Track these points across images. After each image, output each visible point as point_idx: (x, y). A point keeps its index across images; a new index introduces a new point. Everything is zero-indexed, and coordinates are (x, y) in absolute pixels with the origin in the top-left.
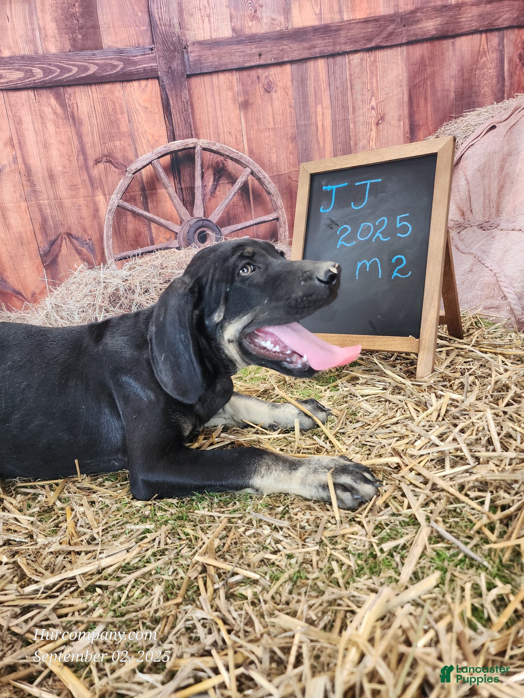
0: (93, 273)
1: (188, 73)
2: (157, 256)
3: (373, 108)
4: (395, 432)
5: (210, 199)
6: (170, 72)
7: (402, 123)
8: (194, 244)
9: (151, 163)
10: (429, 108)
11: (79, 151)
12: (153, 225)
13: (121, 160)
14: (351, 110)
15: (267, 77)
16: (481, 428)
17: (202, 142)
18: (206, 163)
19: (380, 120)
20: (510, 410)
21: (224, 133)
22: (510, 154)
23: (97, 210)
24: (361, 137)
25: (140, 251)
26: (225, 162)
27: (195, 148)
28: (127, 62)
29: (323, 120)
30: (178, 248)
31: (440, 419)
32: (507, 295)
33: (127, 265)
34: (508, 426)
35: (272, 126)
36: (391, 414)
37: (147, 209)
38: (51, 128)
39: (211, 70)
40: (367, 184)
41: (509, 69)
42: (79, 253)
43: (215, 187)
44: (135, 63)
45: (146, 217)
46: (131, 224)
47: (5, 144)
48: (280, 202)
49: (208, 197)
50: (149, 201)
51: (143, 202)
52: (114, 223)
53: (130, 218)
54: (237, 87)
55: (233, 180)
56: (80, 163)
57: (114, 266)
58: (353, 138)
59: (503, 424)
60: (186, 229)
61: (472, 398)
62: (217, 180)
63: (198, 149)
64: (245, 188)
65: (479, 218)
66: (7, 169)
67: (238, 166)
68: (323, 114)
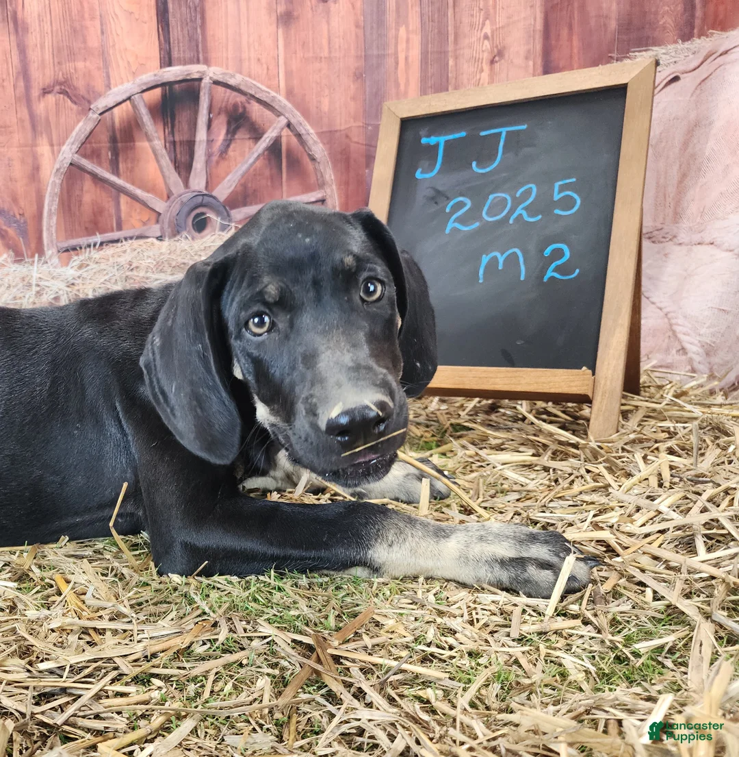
0: (21, 269)
2: (124, 248)
3: (486, 37)
5: (218, 163)
7: (531, 63)
8: (185, 234)
9: (129, 98)
10: (576, 42)
11: (18, 73)
12: (123, 199)
13: (82, 91)
14: (451, 38)
17: (213, 72)
18: (217, 106)
19: (498, 55)
21: (249, 59)
23: (36, 169)
24: (465, 81)
25: (98, 238)
26: (247, 105)
27: (200, 80)
29: (408, 49)
30: (160, 238)
32: (689, 346)
33: (77, 260)
35: (325, 53)
37: (116, 171)
42: (3, 236)
43: (228, 143)
45: (113, 185)
46: (89, 194)
48: (329, 174)
49: (215, 158)
50: (121, 159)
51: (111, 161)
52: (62, 189)
53: (88, 184)
55: (257, 134)
56: (17, 91)
57: (55, 260)
60: (176, 208)
62: (232, 132)
63: (206, 81)
64: (275, 149)
67: (268, 113)
68: (408, 41)
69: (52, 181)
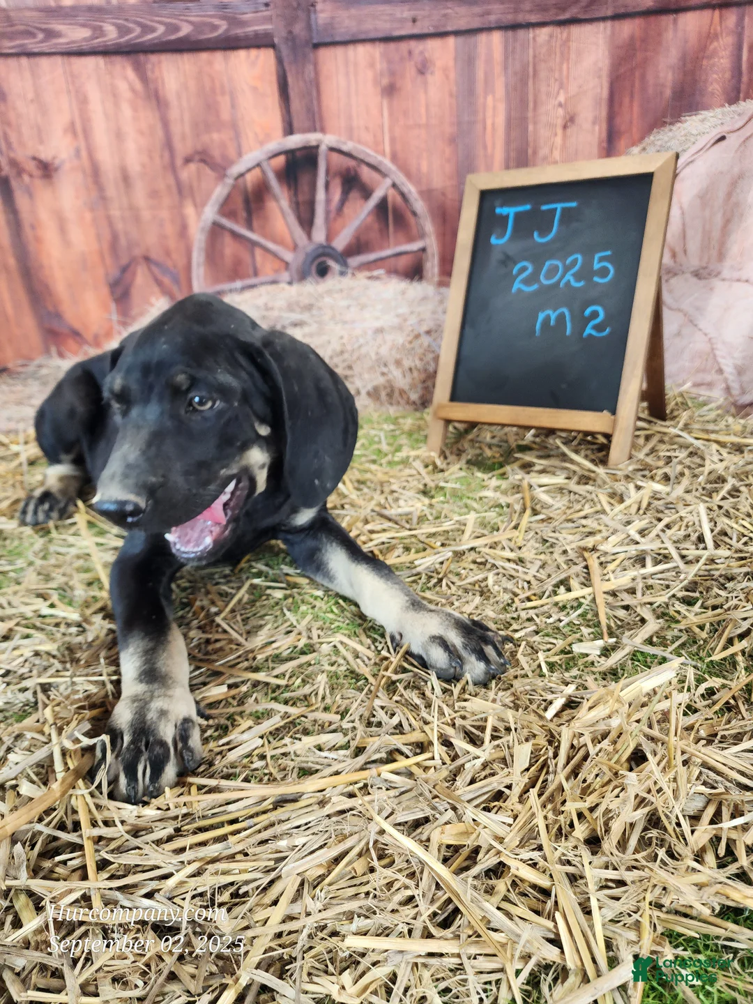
1: (315, 41)
2: (260, 292)
3: (560, 105)
4: (584, 526)
5: (335, 219)
6: (291, 38)
7: (597, 127)
8: (310, 279)
9: (258, 165)
10: (636, 109)
11: (163, 145)
12: (258, 252)
13: (218, 159)
14: (531, 105)
15: (422, 53)
16: (691, 523)
17: (328, 139)
18: (333, 170)
19: (570, 121)
20: (727, 505)
21: (359, 127)
22: (741, 176)
23: (184, 227)
24: (542, 143)
25: (238, 284)
26: (358, 169)
27: (317, 147)
28: (234, 21)
29: (494, 116)
30: (290, 283)
31: (641, 512)
32: (724, 368)
34: (723, 522)
35: (424, 121)
36: (578, 507)
37: (250, 226)
38: (127, 111)
39: (347, 38)
40: (556, 209)
41: (748, 59)
42: (159, 283)
43: (343, 201)
44: (243, 24)
45: (248, 240)
46: (229, 248)
47: (65, 131)
48: (429, 226)
49: (333, 215)
50: (254, 217)
51: (246, 219)
52: (207, 245)
53: (228, 239)
54: (380, 65)
55: (367, 193)
56: (164, 161)
58: (531, 144)
59: (717, 519)
60: (301, 257)
61: (679, 491)
62: (346, 192)
63: (323, 148)
64: (382, 206)
65: (694, 262)
66: (67, 166)
67: (375, 175)
68: (494, 108)
69: (198, 237)
